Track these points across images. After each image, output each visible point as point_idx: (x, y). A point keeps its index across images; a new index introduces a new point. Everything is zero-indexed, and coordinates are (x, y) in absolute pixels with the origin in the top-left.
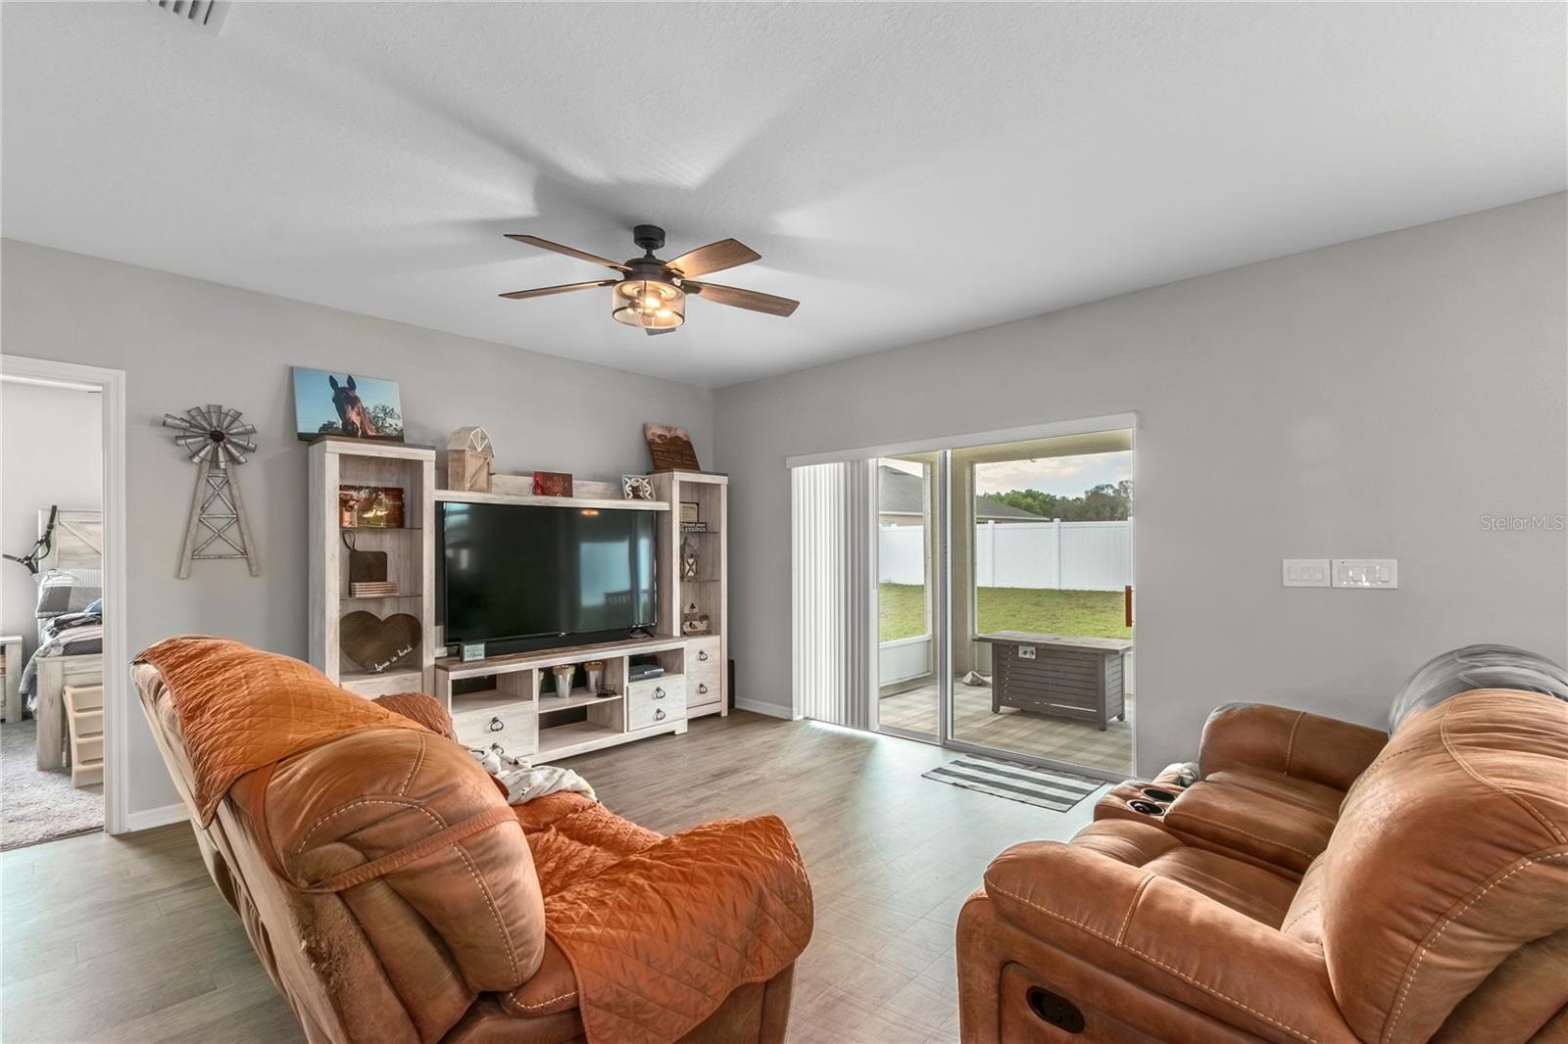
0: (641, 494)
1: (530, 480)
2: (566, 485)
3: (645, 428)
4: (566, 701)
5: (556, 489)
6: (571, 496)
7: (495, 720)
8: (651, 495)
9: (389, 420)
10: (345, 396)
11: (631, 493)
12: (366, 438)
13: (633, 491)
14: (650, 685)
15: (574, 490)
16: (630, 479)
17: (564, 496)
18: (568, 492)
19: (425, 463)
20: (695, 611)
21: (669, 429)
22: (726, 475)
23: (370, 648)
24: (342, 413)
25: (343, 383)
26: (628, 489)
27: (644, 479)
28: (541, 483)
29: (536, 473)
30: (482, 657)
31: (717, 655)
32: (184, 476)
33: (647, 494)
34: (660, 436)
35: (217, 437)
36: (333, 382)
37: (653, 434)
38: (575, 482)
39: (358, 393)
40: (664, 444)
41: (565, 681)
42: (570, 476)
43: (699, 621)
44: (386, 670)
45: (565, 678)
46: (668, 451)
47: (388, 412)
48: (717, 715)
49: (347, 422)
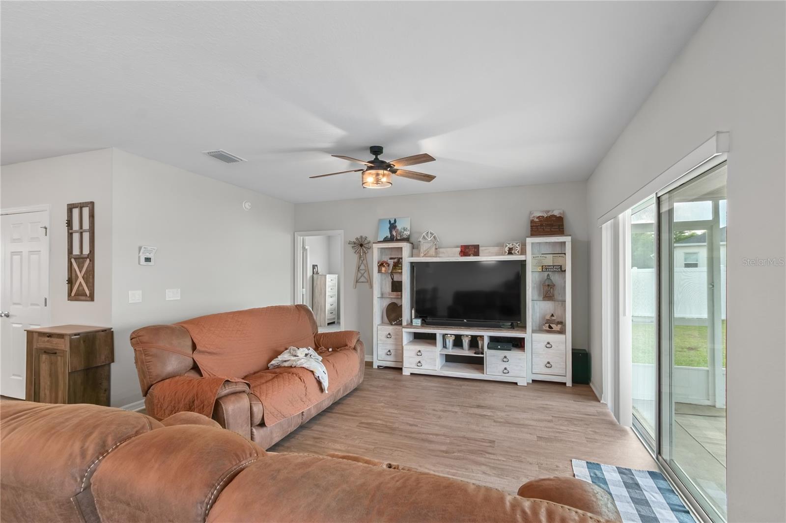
0: (513, 252)
1: (459, 249)
2: (476, 250)
3: (531, 213)
4: (466, 352)
5: (470, 253)
6: (479, 256)
7: (419, 351)
8: (518, 252)
9: (405, 232)
10: (393, 226)
11: (507, 252)
12: (398, 240)
13: (509, 251)
14: (501, 353)
15: (480, 252)
16: (509, 244)
17: (474, 256)
18: (477, 254)
19: (403, 248)
20: (553, 318)
21: (548, 211)
22: (570, 235)
23: (393, 316)
24: (391, 232)
25: (392, 222)
26: (507, 249)
27: (517, 243)
28: (463, 250)
29: (461, 246)
30: (420, 325)
31: (562, 347)
32: (354, 258)
33: (516, 252)
34: (538, 217)
35: (361, 245)
36: (390, 221)
37: (534, 217)
38: (481, 249)
39: (397, 224)
40: (540, 221)
41: (466, 342)
42: (479, 245)
43: (552, 325)
44: (395, 324)
45: (465, 341)
46: (542, 225)
47: (405, 229)
48: (565, 384)
49: (392, 235)
